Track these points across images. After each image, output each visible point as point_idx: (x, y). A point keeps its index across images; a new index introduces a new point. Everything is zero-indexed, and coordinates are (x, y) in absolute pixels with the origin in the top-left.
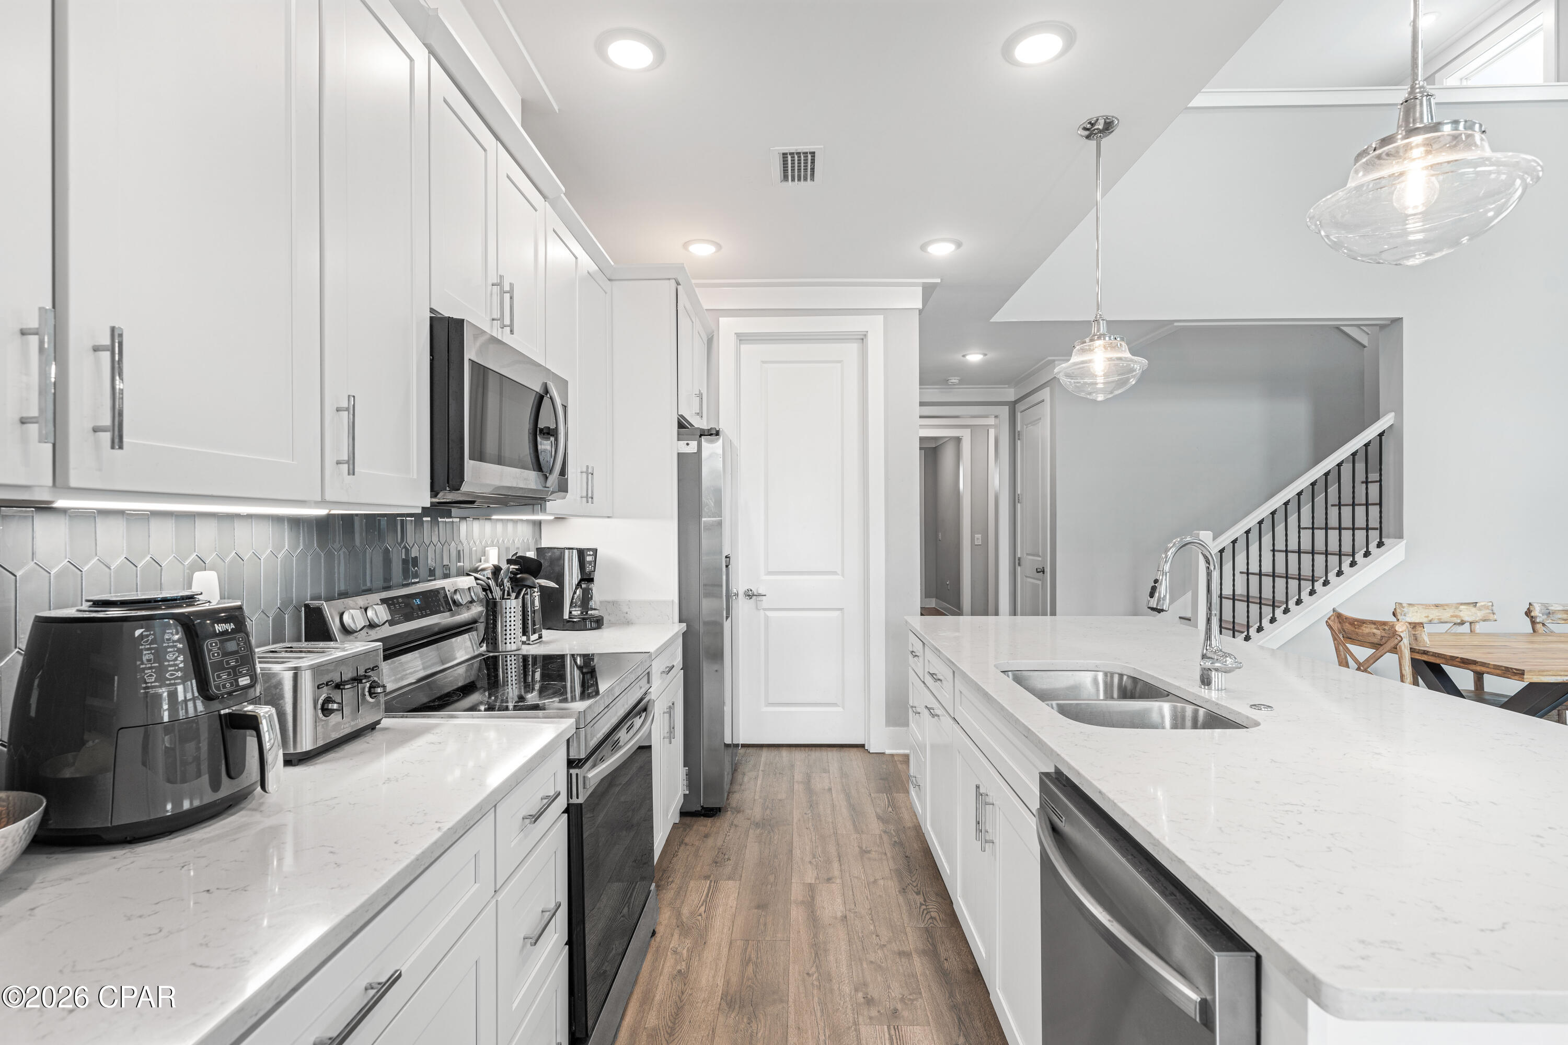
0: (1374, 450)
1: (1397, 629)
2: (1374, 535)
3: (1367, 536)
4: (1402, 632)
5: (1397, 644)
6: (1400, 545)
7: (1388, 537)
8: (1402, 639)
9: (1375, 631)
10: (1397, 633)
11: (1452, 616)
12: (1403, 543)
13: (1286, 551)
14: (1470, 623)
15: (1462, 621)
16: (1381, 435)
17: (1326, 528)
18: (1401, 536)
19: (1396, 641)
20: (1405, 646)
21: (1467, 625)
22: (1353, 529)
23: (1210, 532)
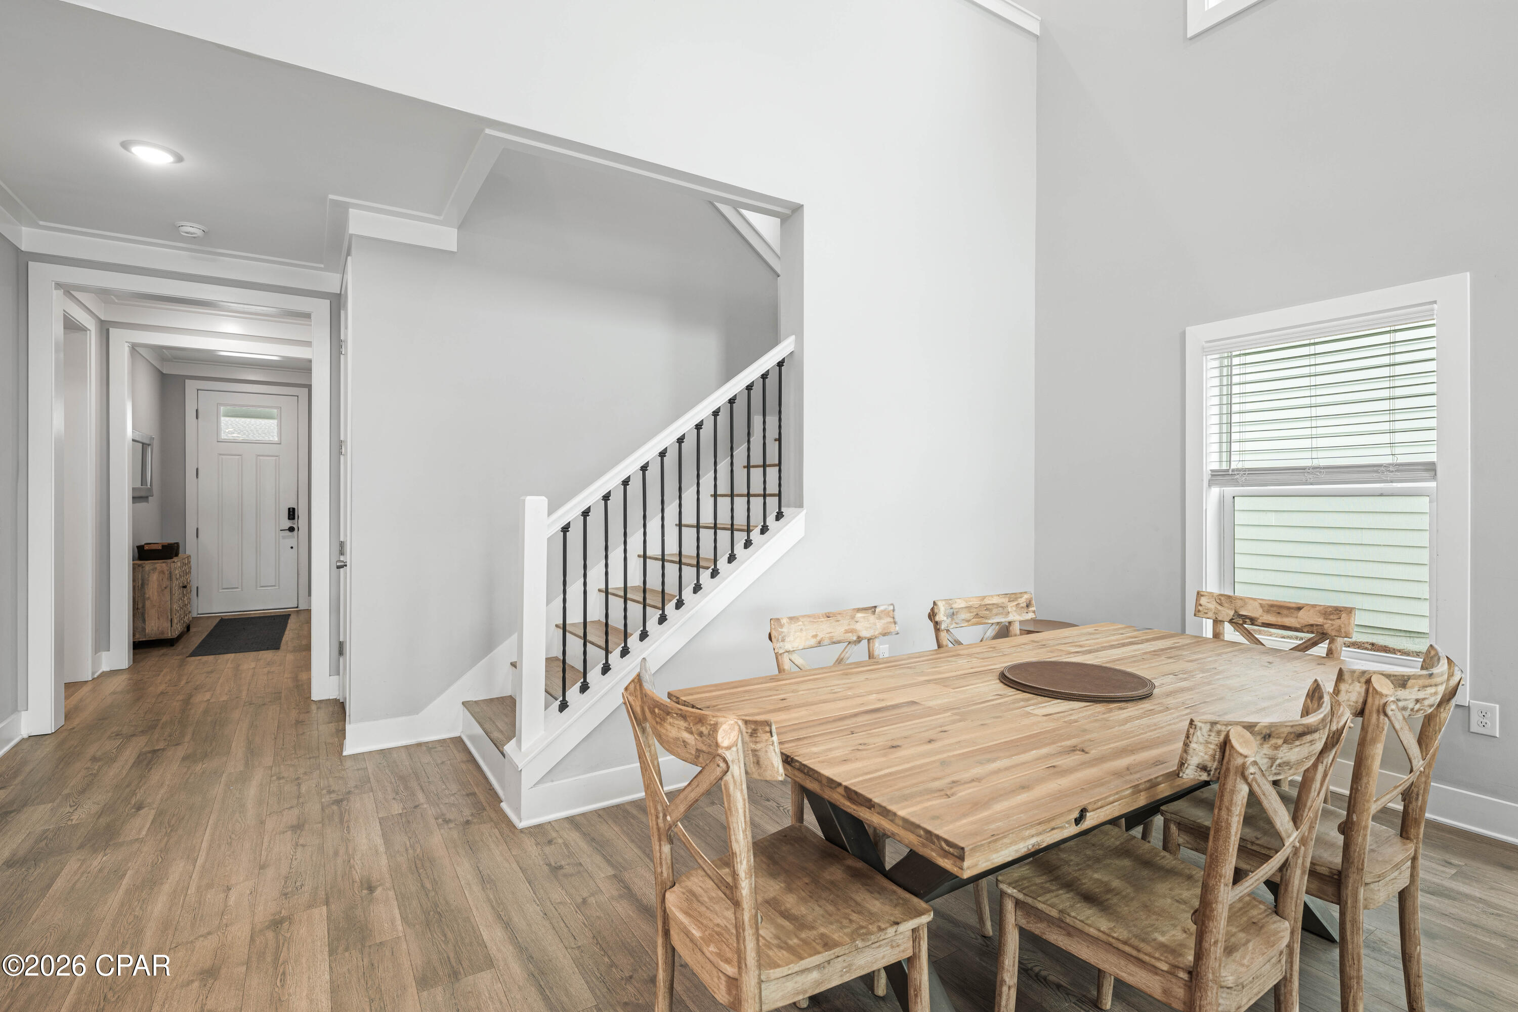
0: (772, 381)
1: (720, 739)
2: (772, 502)
3: (765, 503)
4: (729, 748)
5: (721, 779)
6: (797, 518)
7: (788, 506)
8: (728, 767)
9: (686, 735)
10: (720, 751)
11: (847, 632)
12: (803, 514)
13: (698, 527)
14: (868, 640)
15: (859, 637)
16: (780, 364)
17: (732, 496)
18: (800, 505)
19: (718, 772)
20: (735, 781)
21: (865, 642)
22: (749, 495)
23: (543, 498)
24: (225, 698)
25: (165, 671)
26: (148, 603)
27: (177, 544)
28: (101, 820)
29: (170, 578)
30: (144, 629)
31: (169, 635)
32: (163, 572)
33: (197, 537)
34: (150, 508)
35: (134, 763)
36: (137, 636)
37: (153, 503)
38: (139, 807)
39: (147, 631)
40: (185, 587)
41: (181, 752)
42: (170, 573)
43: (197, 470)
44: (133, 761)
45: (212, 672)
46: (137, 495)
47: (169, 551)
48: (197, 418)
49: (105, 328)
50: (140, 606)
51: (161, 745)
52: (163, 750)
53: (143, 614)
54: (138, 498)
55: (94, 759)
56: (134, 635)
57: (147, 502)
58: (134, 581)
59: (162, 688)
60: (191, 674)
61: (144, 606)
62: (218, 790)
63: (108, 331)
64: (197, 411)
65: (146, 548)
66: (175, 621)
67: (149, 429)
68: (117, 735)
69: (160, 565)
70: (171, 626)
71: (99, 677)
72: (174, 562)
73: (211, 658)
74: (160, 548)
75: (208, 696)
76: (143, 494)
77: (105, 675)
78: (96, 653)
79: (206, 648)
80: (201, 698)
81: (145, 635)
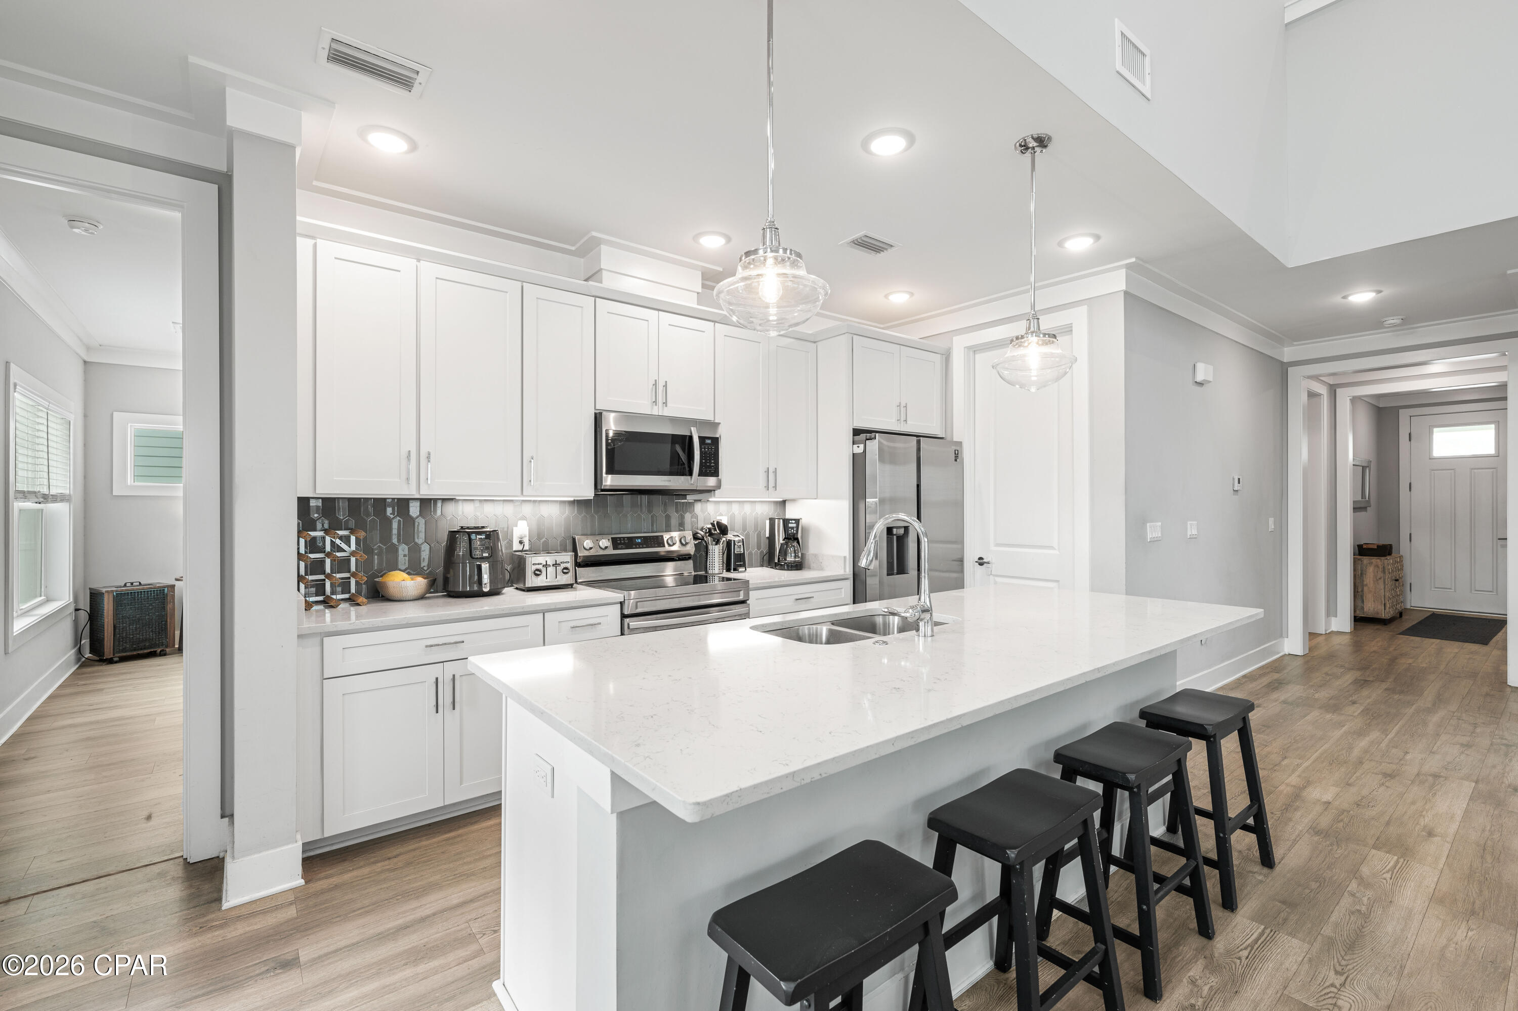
24: (1425, 665)
25: (1378, 639)
26: (1365, 589)
27: (1391, 546)
28: (1331, 701)
29: (1384, 572)
30: (1363, 608)
31: (1384, 615)
32: (1377, 566)
33: (1410, 541)
34: (1368, 516)
35: (1352, 682)
36: (1358, 612)
37: (1371, 511)
38: (1354, 703)
39: (1365, 610)
40: (1397, 580)
41: (1384, 686)
42: (1384, 567)
43: (1410, 484)
44: (1351, 681)
45: (1417, 648)
46: (1358, 506)
47: (1384, 551)
48: (1410, 440)
49: (1333, 390)
50: (1360, 590)
51: (1371, 679)
52: (1372, 681)
53: (1362, 597)
54: (1358, 508)
55: (1327, 674)
56: (1355, 611)
57: (1366, 511)
58: (1355, 570)
59: (1375, 648)
60: (1398, 645)
61: (1362, 591)
62: (1410, 711)
63: (1335, 391)
64: (1410, 434)
65: (1365, 547)
66: (1388, 606)
67: (1368, 453)
68: (1341, 666)
69: (1375, 560)
70: (1385, 609)
71: (1329, 633)
72: (1387, 559)
73: (1418, 639)
74: (1376, 547)
75: (1410, 661)
76: (1362, 505)
77: (1332, 632)
78: (1328, 617)
79: (1415, 630)
80: (1404, 663)
81: (1364, 613)
